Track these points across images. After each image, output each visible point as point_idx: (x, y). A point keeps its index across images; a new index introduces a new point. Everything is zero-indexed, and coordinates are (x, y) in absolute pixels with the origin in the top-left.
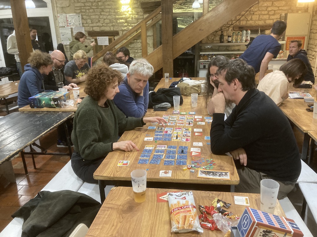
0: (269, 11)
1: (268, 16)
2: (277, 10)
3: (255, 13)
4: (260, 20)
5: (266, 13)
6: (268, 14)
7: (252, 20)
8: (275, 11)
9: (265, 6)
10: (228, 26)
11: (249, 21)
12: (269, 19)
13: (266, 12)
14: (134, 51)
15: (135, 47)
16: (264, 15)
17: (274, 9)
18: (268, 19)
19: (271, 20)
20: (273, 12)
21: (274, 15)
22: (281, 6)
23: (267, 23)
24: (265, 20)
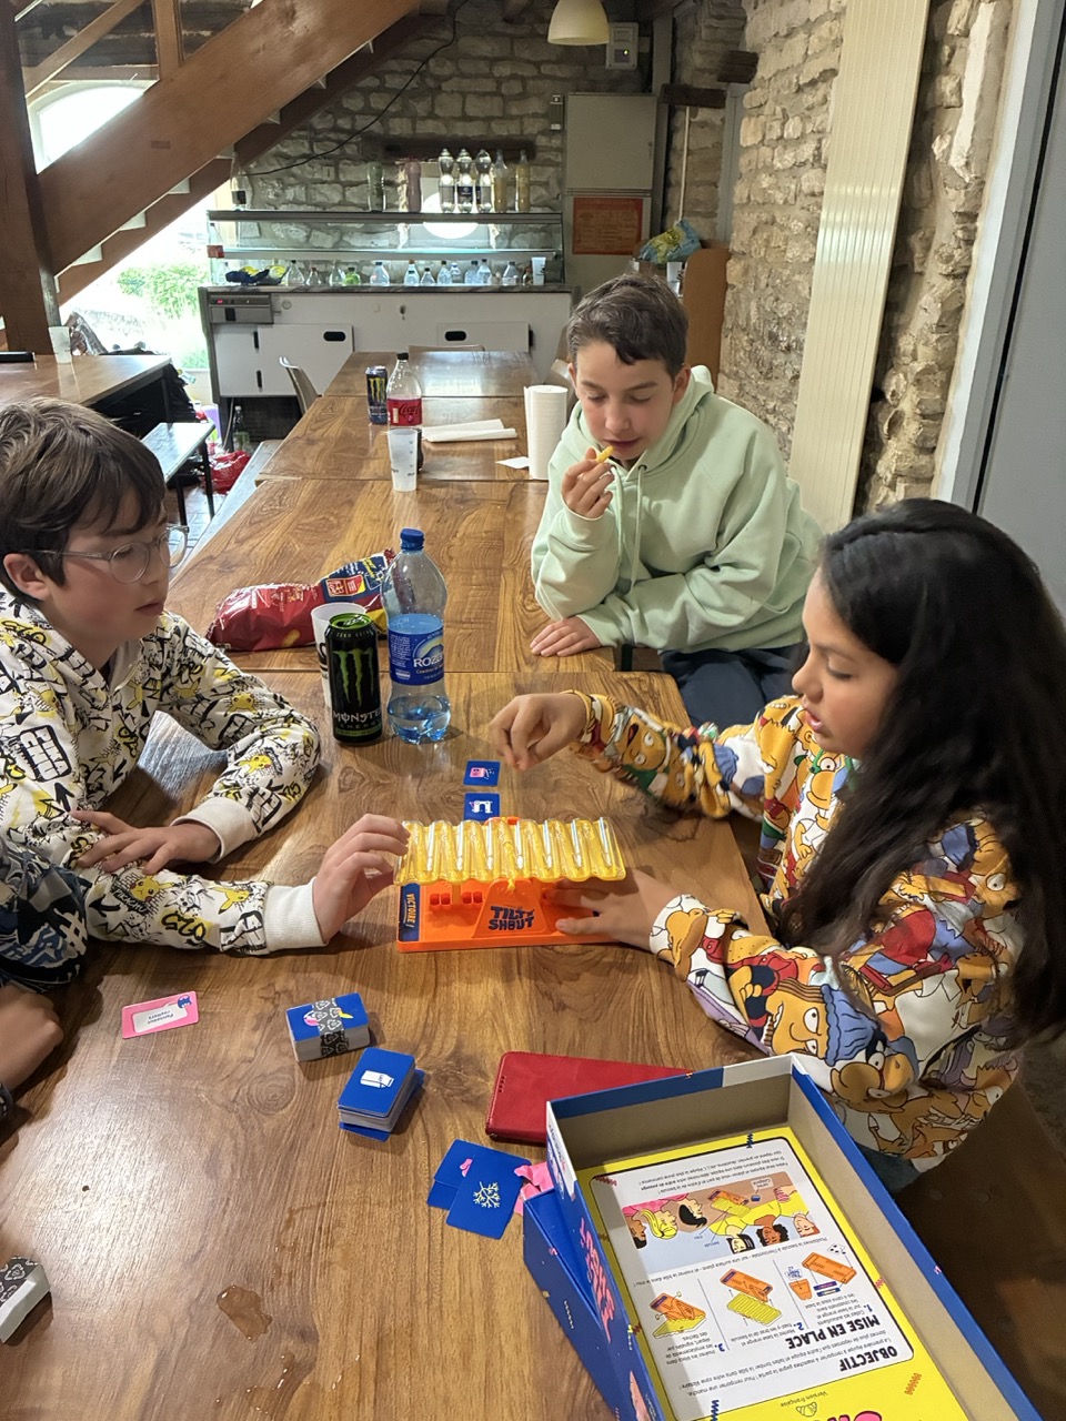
0: (499, 81)
1: (497, 100)
2: (533, 78)
3: (445, 86)
4: (472, 119)
5: (488, 90)
6: (497, 93)
7: (437, 117)
8: (523, 79)
9: (486, 58)
10: (343, 137)
11: (424, 118)
12: (505, 117)
13: (490, 86)
16: (485, 94)
17: (520, 73)
18: (500, 115)
19: (513, 118)
20: (516, 88)
21: (523, 96)
22: (548, 62)
23: (498, 133)
24: (488, 119)
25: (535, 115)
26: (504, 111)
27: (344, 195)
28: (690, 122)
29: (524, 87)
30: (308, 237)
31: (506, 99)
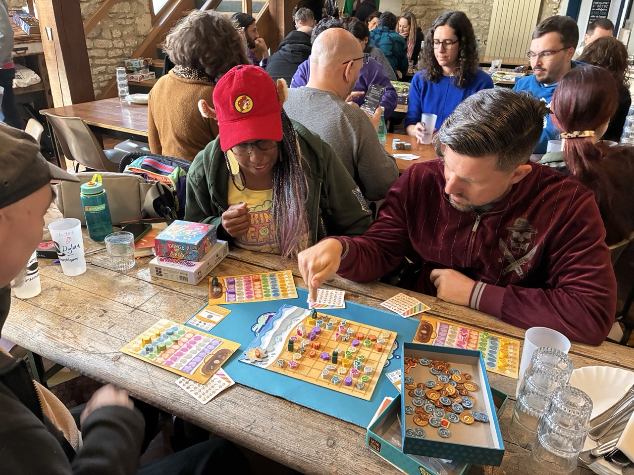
14: (119, 21)
15: (120, 12)
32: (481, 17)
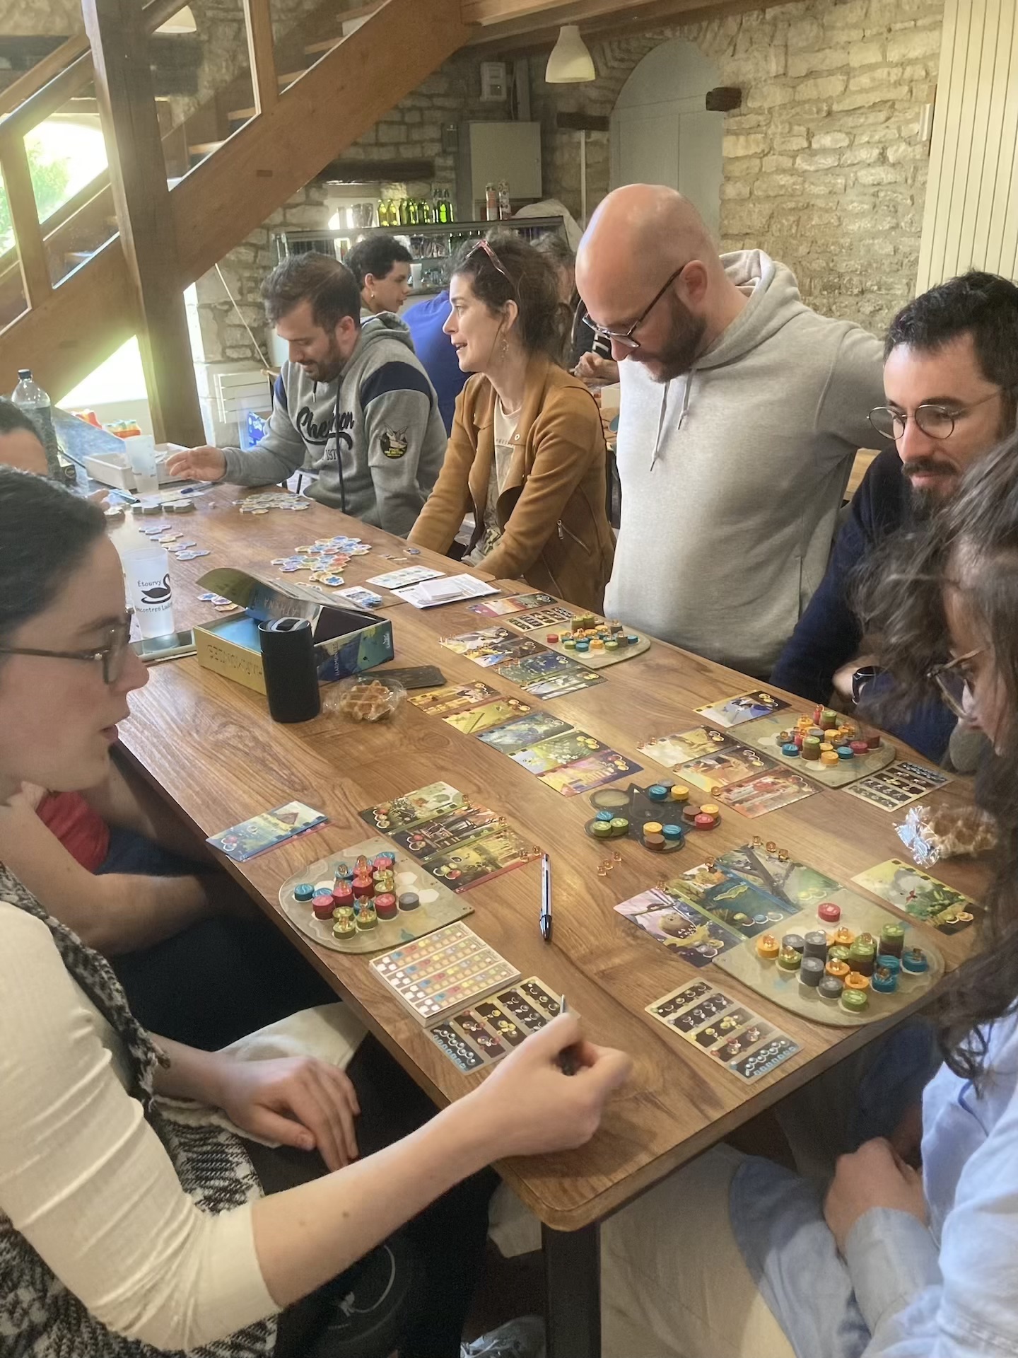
0: (403, 111)
1: (403, 128)
2: (429, 108)
4: (383, 145)
5: (396, 119)
6: (402, 123)
7: (357, 145)
8: (421, 110)
12: (409, 142)
13: (398, 115)
16: (393, 123)
17: (418, 105)
18: (406, 140)
19: (415, 143)
20: (417, 117)
21: (421, 124)
22: (439, 95)
23: (405, 156)
24: (397, 145)
25: (432, 140)
26: (408, 136)
27: (284, 216)
28: (586, 143)
29: (422, 115)
30: (256, 257)
31: (411, 126)
32: (903, 224)
